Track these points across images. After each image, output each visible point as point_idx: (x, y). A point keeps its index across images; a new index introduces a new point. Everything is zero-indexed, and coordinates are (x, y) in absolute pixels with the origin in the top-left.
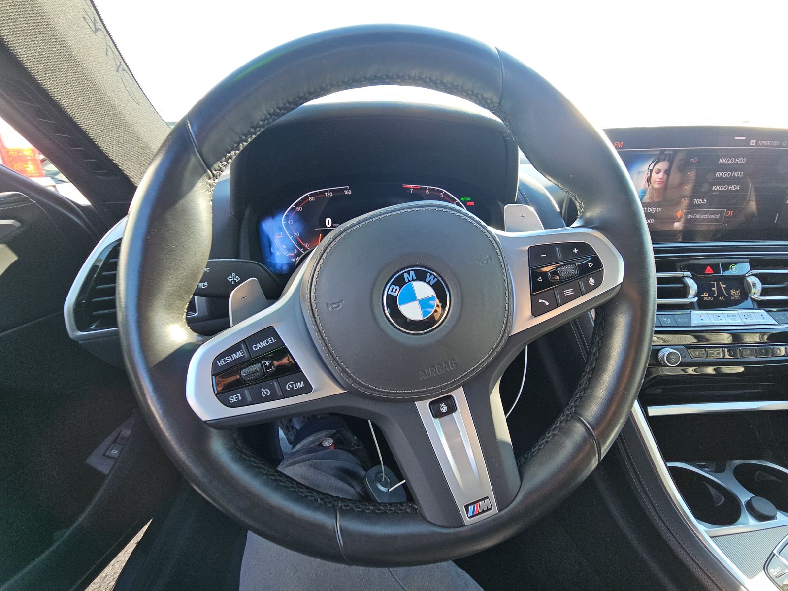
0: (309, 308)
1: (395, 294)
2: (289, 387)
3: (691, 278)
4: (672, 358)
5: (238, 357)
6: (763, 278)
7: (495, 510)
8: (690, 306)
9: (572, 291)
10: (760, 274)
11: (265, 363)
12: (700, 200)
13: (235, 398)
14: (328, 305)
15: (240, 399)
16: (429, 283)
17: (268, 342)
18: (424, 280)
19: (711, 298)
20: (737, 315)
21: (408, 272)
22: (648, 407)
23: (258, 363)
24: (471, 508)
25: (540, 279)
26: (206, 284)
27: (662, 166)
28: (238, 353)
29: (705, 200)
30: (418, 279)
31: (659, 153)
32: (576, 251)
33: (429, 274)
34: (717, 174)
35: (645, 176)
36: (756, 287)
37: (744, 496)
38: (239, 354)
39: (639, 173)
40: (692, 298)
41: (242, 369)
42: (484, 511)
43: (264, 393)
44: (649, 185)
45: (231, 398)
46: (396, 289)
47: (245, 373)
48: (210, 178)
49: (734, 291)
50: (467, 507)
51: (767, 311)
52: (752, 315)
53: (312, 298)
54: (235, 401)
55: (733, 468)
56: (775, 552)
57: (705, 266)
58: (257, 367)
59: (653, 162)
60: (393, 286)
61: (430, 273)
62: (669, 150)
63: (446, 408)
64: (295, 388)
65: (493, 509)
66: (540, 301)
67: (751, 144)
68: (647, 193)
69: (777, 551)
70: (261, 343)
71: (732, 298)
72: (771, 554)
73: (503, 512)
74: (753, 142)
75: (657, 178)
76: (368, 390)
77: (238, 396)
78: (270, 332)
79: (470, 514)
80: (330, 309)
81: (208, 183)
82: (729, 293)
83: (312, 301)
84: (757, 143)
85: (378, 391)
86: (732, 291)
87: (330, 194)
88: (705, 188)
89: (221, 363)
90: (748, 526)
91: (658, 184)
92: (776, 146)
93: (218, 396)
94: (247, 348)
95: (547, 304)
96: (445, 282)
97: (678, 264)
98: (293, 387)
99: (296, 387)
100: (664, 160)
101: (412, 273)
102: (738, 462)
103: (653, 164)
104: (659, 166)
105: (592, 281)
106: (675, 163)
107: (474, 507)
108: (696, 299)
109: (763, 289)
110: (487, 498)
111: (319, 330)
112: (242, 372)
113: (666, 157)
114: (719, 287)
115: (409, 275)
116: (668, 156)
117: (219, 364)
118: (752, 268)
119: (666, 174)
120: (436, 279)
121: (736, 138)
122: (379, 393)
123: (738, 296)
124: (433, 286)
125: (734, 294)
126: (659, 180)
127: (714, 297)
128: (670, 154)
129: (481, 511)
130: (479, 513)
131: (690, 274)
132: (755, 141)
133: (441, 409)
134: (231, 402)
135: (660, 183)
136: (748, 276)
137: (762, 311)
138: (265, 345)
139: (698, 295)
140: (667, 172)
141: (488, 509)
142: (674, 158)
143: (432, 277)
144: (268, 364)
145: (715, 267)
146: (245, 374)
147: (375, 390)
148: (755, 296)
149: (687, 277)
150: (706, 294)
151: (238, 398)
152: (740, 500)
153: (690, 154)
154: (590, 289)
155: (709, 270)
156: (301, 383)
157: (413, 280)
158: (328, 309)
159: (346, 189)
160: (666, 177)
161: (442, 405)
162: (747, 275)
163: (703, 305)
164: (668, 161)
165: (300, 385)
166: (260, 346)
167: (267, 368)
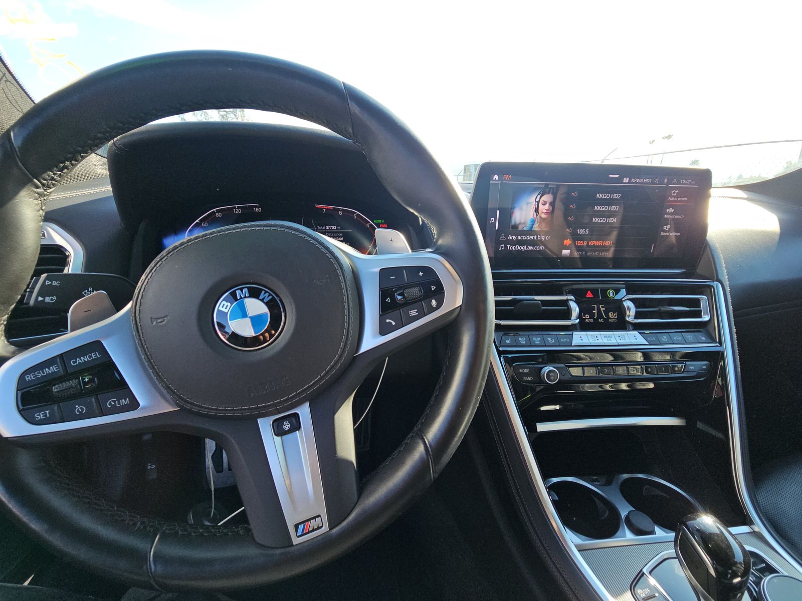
0: (134, 323)
1: (226, 311)
2: (110, 404)
3: (574, 301)
4: (551, 376)
5: (51, 372)
6: (637, 302)
7: (325, 528)
8: (572, 328)
9: (417, 312)
10: (634, 299)
11: (83, 379)
12: (583, 230)
13: (41, 415)
14: (153, 320)
15: (48, 416)
16: (262, 300)
17: (90, 357)
18: (257, 297)
19: (592, 320)
20: (613, 336)
21: (241, 289)
22: (537, 424)
23: (75, 379)
24: (301, 527)
25: (388, 300)
26: (55, 298)
27: (547, 198)
28: (51, 368)
29: (587, 230)
30: (250, 296)
31: (543, 186)
32: (421, 274)
33: (263, 292)
34: (596, 208)
35: (533, 207)
36: (631, 311)
37: (625, 510)
38: (53, 369)
39: (528, 203)
40: (574, 320)
41: (54, 385)
42: (314, 530)
43: (78, 411)
44: (537, 215)
45: (37, 415)
46: (227, 306)
47: (57, 388)
48: (38, 187)
49: (611, 314)
50: (297, 526)
51: (640, 333)
52: (626, 336)
53: (137, 312)
54: (42, 418)
55: (620, 482)
56: (644, 570)
57: (586, 290)
58: (73, 383)
59: (539, 194)
60: (224, 302)
61: (264, 290)
62: (552, 184)
63: (289, 425)
64: (117, 406)
65: (323, 528)
66: (388, 321)
67: (624, 182)
68: (536, 222)
69: (647, 570)
70: (82, 358)
71: (610, 320)
72: (640, 572)
73: (334, 531)
74: (626, 180)
75: (543, 208)
76: (194, 407)
77: (46, 413)
78: (97, 346)
79: (300, 533)
80: (155, 323)
81: (35, 192)
82: (607, 315)
83: (137, 315)
84: (630, 180)
85: (205, 408)
86: (610, 314)
87: (239, 211)
88: (586, 220)
89: (28, 378)
90: (625, 540)
91: (545, 214)
92: (648, 184)
93: (22, 412)
94: (65, 364)
95: (394, 323)
96: (281, 300)
97: (564, 289)
98: (115, 404)
99: (119, 404)
100: (549, 193)
101: (245, 290)
102: (625, 476)
103: (539, 196)
104: (544, 198)
105: (434, 303)
106: (559, 196)
107: (304, 525)
108: (578, 320)
109: (636, 312)
110: (319, 516)
111: (142, 344)
112: (53, 388)
113: (550, 190)
114: (599, 310)
115: (242, 292)
116: (551, 190)
117: (27, 379)
118: (628, 293)
119: (551, 205)
120: (271, 297)
121: (610, 176)
122: (206, 410)
123: (615, 318)
124: (266, 304)
125: (612, 316)
126: (545, 211)
127: (594, 319)
128: (553, 188)
129: (311, 529)
130: (309, 532)
131: (573, 297)
132: (628, 179)
133: (284, 427)
134: (37, 419)
135: (546, 213)
136: (624, 301)
137: (636, 333)
138: (86, 360)
139: (579, 317)
140: (552, 204)
141: (319, 528)
142: (557, 191)
143: (267, 294)
144: (86, 380)
145: (595, 291)
146: (56, 390)
147: (202, 407)
148: (630, 318)
149: (571, 300)
150: (587, 316)
151: (46, 415)
152: (620, 514)
153: (571, 189)
154: (432, 310)
155: (589, 295)
156: (125, 401)
157: (245, 297)
158: (152, 324)
159: (256, 207)
160: (551, 208)
161: (286, 423)
162: (623, 299)
163: (584, 326)
164: (552, 194)
165: (124, 402)
166: (80, 361)
167: (85, 383)
